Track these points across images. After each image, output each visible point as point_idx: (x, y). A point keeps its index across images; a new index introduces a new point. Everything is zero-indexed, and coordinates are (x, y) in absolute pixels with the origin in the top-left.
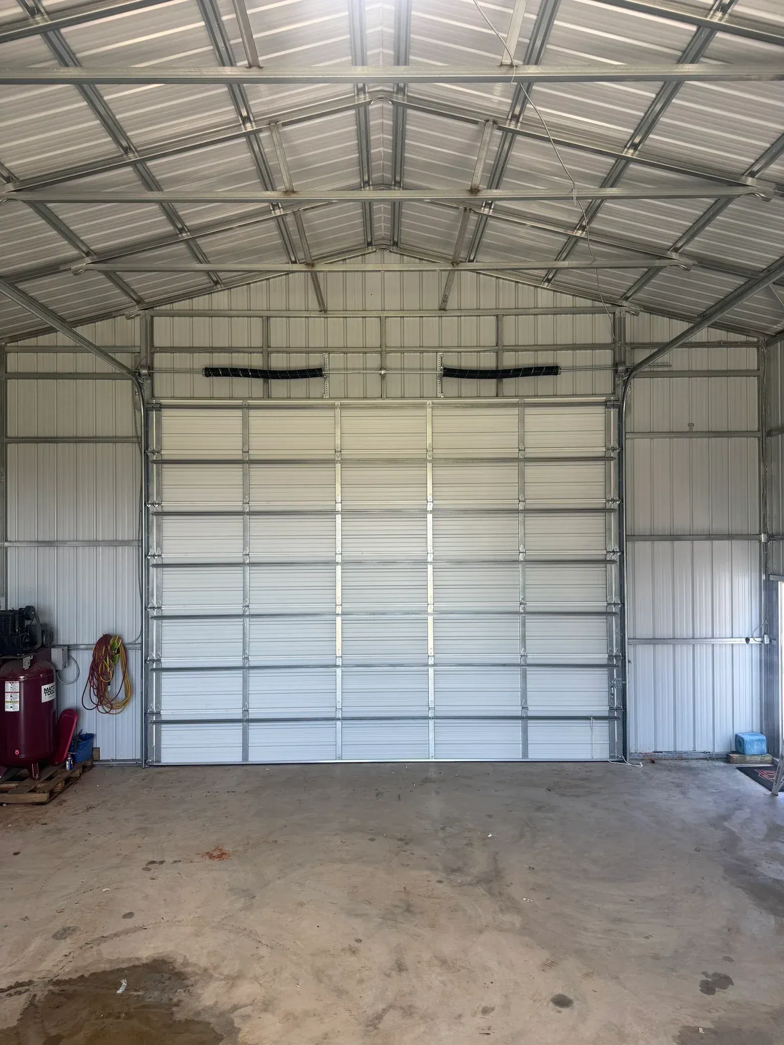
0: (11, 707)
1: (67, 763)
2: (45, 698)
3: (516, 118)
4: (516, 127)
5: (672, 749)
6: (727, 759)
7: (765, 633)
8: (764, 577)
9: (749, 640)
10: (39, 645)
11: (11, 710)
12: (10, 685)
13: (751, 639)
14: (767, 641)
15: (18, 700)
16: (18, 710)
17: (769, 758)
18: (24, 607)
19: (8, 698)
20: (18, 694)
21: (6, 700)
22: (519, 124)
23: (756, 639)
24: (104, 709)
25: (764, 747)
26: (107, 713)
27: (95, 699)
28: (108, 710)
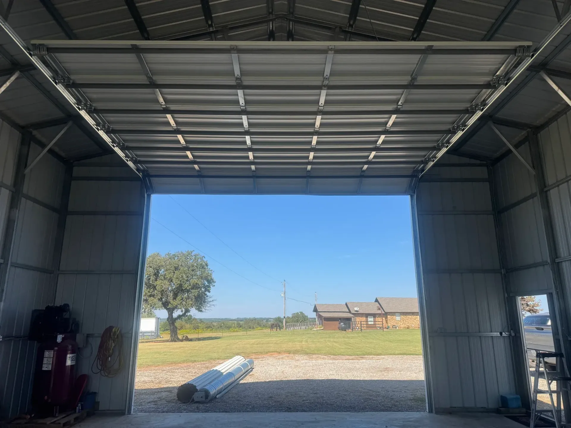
0: (46, 367)
1: (77, 408)
2: (69, 363)
3: (351, 26)
4: (352, 30)
5: (461, 406)
6: (497, 411)
7: (511, 329)
8: (506, 295)
9: (502, 333)
10: (69, 330)
11: (46, 369)
12: (47, 352)
13: (503, 333)
14: (513, 334)
15: (51, 362)
16: (50, 369)
17: (524, 410)
18: (62, 304)
19: (45, 361)
20: (52, 359)
21: (44, 362)
22: (353, 29)
23: (506, 333)
24: (104, 373)
25: (520, 403)
26: (106, 376)
27: (100, 367)
28: (107, 375)
